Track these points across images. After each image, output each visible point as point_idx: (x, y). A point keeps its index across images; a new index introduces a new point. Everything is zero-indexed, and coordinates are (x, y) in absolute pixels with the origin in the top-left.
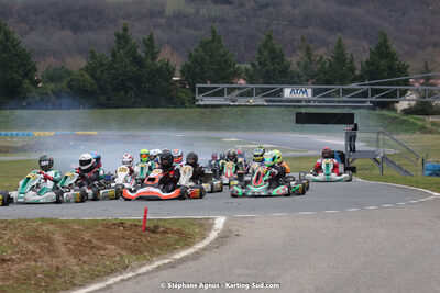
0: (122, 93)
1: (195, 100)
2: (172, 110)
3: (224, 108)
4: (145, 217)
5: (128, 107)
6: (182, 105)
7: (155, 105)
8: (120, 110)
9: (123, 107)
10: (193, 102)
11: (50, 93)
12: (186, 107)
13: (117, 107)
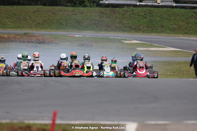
2: (70, 9)
3: (126, 8)
4: (54, 121)
5: (25, 5)
6: (82, 4)
8: (15, 7)
9: (19, 4)
12: (85, 6)
13: (13, 4)
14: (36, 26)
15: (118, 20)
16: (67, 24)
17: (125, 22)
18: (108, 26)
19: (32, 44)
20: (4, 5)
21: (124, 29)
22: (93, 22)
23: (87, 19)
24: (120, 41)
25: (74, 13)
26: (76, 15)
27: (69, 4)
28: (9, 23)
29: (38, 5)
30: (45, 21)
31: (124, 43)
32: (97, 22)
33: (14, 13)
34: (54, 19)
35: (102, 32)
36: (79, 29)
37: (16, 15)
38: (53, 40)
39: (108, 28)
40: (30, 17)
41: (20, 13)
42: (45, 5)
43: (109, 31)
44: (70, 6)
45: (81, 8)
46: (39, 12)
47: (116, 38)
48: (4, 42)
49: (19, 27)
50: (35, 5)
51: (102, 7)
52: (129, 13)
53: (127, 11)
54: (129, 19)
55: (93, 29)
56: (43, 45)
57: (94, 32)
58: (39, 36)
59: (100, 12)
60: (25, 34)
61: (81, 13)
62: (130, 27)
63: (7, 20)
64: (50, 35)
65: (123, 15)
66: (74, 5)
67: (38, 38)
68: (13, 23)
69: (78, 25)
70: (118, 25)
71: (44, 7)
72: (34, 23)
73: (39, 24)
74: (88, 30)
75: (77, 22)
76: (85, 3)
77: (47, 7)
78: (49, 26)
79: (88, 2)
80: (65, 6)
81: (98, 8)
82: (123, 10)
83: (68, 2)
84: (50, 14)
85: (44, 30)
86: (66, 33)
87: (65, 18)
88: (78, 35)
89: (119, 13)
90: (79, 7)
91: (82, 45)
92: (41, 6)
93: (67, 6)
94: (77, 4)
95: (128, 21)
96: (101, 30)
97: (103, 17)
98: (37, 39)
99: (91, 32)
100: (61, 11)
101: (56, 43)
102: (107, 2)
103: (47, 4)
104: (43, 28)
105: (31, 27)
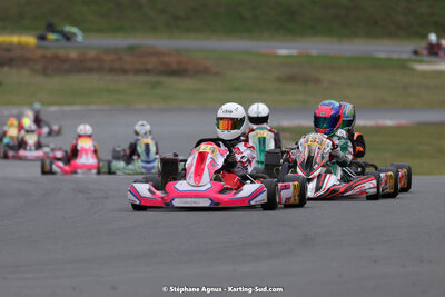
14: (168, 25)
17: (423, 10)
18: (376, 23)
19: (147, 78)
30: (194, 9)
31: (414, 70)
32: (343, 13)
39: (375, 28)
47: (395, 56)
48: (68, 72)
49: (119, 30)
60: (131, 49)
67: (166, 59)
69: (289, 22)
72: (163, 16)
73: (177, 18)
75: (284, 13)
78: (206, 24)
88: (285, 50)
101: (216, 74)
104: (187, 31)
105: (154, 29)
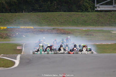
0: (49, 3)
1: (94, 7)
2: (80, 13)
3: (113, 13)
5: (53, 11)
6: (87, 10)
7: (70, 10)
8: (47, 13)
9: (50, 11)
10: (93, 9)
11: (4, 2)
12: (89, 12)
13: (46, 11)
14: (60, 24)
15: (108, 19)
16: (78, 22)
17: (112, 20)
18: (103, 23)
20: (41, 12)
21: (112, 24)
22: (94, 21)
23: (90, 19)
24: (109, 32)
25: (82, 16)
26: (84, 17)
27: (79, 11)
28: (44, 23)
29: (61, 12)
30: (65, 21)
31: (112, 33)
32: (96, 21)
33: (47, 17)
34: (70, 20)
35: (99, 27)
36: (86, 25)
37: (48, 18)
38: (70, 32)
39: (103, 24)
40: (56, 19)
41: (50, 16)
42: (65, 11)
43: (103, 26)
44: (80, 12)
45: (86, 13)
46: (62, 16)
47: (107, 30)
49: (50, 25)
50: (59, 11)
51: (99, 12)
52: (115, 15)
53: (114, 14)
54: (115, 19)
55: (93, 25)
56: (64, 35)
57: (94, 27)
58: (62, 30)
59: (98, 15)
60: (53, 29)
61: (87, 16)
62: (115, 23)
63: (43, 21)
64: (68, 29)
65: (111, 16)
66: (82, 11)
68: (46, 22)
69: (85, 23)
70: (108, 22)
71: (64, 13)
72: (59, 22)
73: (62, 23)
74: (91, 25)
75: (84, 21)
76: (89, 10)
77: (66, 13)
78: (68, 24)
79: (90, 9)
80: (76, 12)
81: (96, 13)
82: (111, 14)
83: (79, 10)
84: (68, 16)
85: (65, 26)
86: (78, 28)
87: (77, 19)
88: (85, 29)
89: (109, 16)
90: (85, 12)
91: (88, 35)
92: (63, 12)
93: (78, 12)
94: (84, 11)
95: (114, 20)
96: (98, 26)
97: (99, 18)
98: (61, 32)
99: (92, 27)
100: (75, 15)
101: (72, 34)
102: (99, 9)
103: (66, 11)
104: (64, 25)
105: (57, 25)
